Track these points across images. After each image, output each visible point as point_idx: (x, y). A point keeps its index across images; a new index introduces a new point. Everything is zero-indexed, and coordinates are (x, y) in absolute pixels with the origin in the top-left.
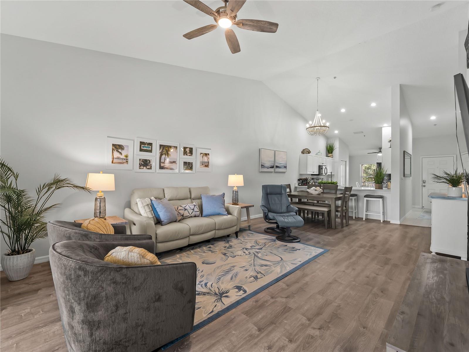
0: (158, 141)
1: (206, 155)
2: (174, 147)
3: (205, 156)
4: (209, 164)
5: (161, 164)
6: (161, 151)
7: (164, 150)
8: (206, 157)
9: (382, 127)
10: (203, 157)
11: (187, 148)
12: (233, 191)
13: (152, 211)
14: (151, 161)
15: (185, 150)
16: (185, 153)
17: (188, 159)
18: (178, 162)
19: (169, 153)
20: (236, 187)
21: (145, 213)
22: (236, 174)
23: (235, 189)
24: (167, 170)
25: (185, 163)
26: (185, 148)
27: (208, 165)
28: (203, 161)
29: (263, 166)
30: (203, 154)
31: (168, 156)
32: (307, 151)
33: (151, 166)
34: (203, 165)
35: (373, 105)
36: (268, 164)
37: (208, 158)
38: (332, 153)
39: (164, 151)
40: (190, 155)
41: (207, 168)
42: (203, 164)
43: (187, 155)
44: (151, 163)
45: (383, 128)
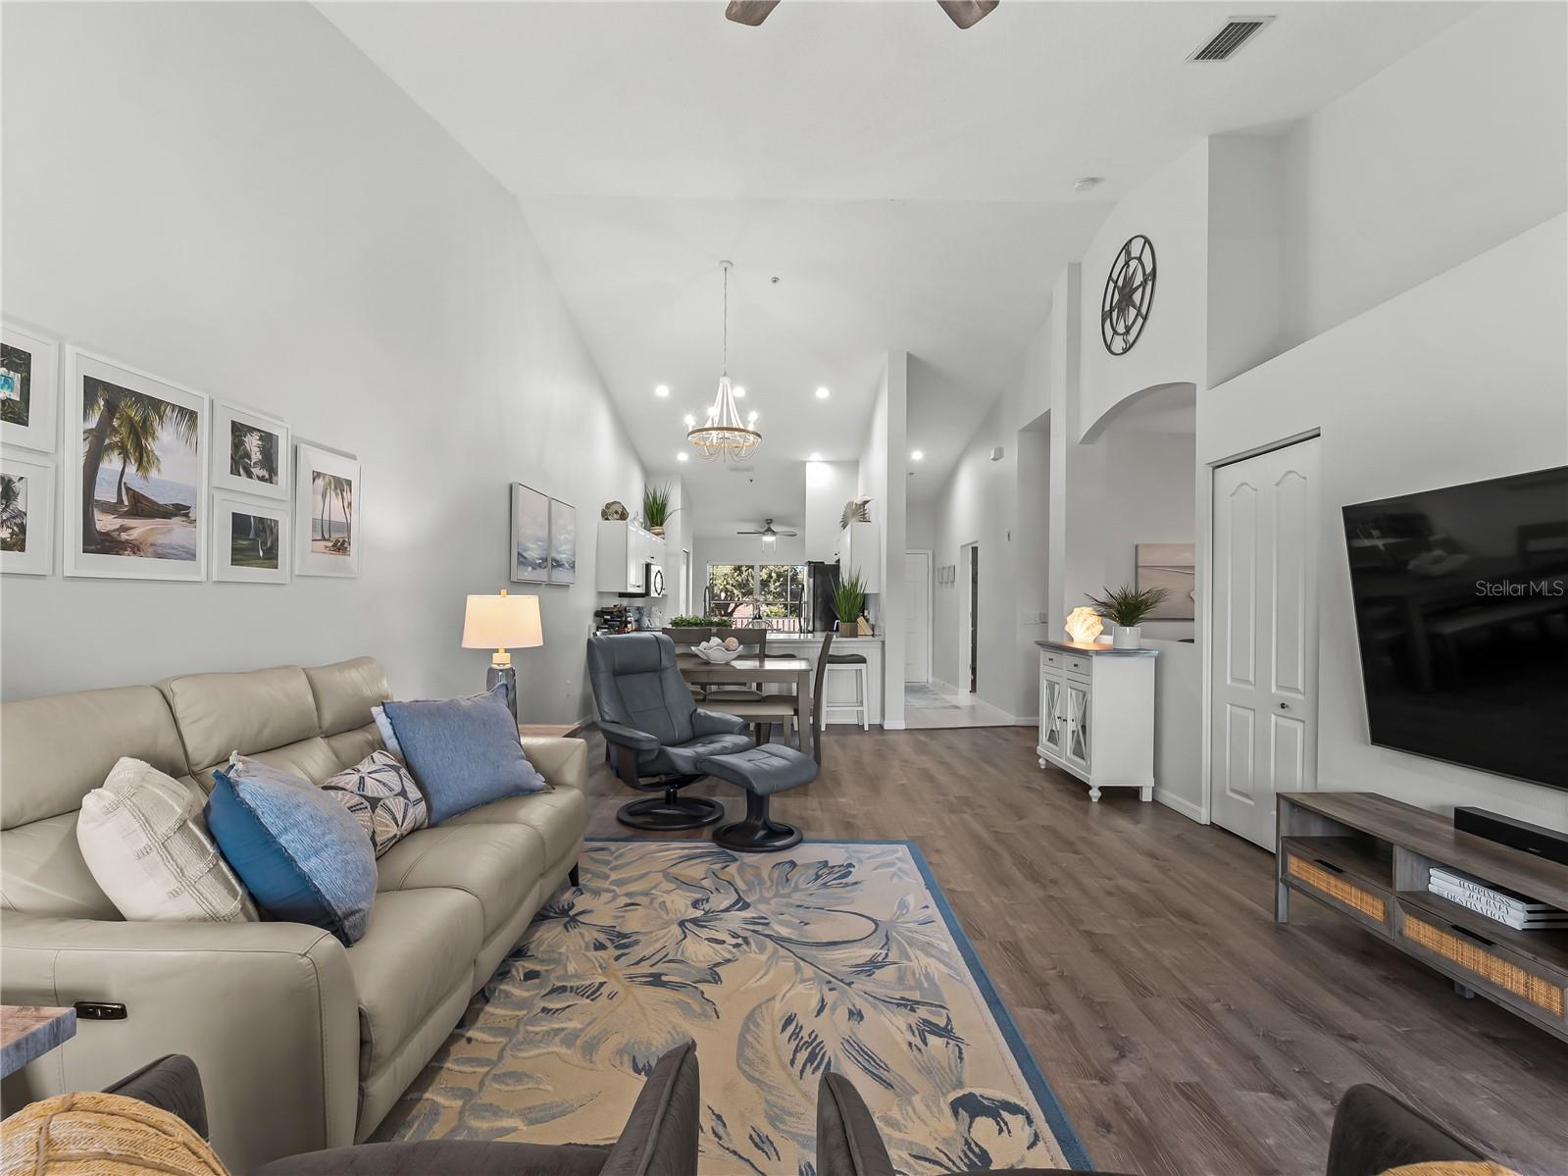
0: (69, 350)
1: (341, 485)
2: (181, 409)
3: (333, 494)
4: (349, 538)
5: (97, 515)
6: (93, 424)
7: (116, 423)
8: (337, 494)
9: (805, 463)
10: (324, 496)
11: (252, 430)
12: (491, 671)
13: (222, 864)
14: (17, 486)
15: (242, 443)
16: (240, 462)
17: (254, 498)
18: (200, 513)
19: (151, 445)
20: (506, 651)
21: (175, 894)
22: (504, 591)
23: (501, 660)
24: (134, 559)
25: (240, 523)
26: (239, 431)
27: (344, 541)
28: (326, 517)
29: (523, 561)
30: (327, 479)
31: (140, 466)
32: (616, 512)
33: (23, 528)
34: (324, 539)
35: (822, 393)
36: (534, 553)
37: (346, 505)
38: (661, 525)
39: (115, 431)
40: (267, 476)
41: (339, 558)
42: (327, 536)
43: (249, 475)
44: (20, 504)
45: (808, 465)
